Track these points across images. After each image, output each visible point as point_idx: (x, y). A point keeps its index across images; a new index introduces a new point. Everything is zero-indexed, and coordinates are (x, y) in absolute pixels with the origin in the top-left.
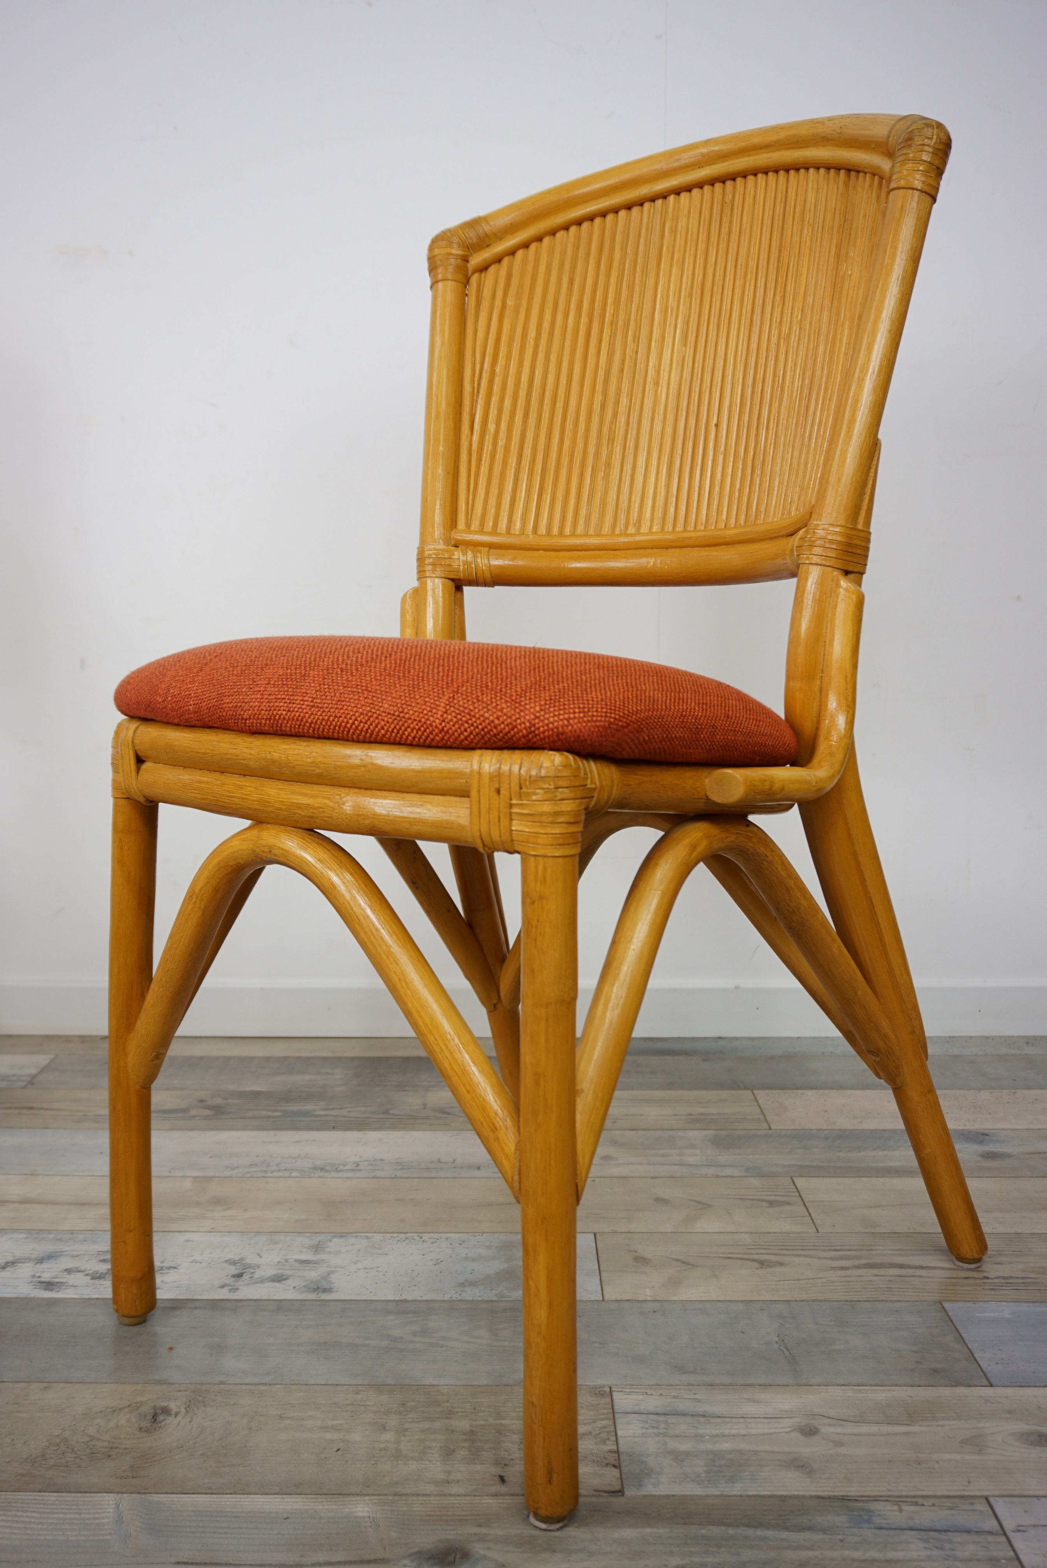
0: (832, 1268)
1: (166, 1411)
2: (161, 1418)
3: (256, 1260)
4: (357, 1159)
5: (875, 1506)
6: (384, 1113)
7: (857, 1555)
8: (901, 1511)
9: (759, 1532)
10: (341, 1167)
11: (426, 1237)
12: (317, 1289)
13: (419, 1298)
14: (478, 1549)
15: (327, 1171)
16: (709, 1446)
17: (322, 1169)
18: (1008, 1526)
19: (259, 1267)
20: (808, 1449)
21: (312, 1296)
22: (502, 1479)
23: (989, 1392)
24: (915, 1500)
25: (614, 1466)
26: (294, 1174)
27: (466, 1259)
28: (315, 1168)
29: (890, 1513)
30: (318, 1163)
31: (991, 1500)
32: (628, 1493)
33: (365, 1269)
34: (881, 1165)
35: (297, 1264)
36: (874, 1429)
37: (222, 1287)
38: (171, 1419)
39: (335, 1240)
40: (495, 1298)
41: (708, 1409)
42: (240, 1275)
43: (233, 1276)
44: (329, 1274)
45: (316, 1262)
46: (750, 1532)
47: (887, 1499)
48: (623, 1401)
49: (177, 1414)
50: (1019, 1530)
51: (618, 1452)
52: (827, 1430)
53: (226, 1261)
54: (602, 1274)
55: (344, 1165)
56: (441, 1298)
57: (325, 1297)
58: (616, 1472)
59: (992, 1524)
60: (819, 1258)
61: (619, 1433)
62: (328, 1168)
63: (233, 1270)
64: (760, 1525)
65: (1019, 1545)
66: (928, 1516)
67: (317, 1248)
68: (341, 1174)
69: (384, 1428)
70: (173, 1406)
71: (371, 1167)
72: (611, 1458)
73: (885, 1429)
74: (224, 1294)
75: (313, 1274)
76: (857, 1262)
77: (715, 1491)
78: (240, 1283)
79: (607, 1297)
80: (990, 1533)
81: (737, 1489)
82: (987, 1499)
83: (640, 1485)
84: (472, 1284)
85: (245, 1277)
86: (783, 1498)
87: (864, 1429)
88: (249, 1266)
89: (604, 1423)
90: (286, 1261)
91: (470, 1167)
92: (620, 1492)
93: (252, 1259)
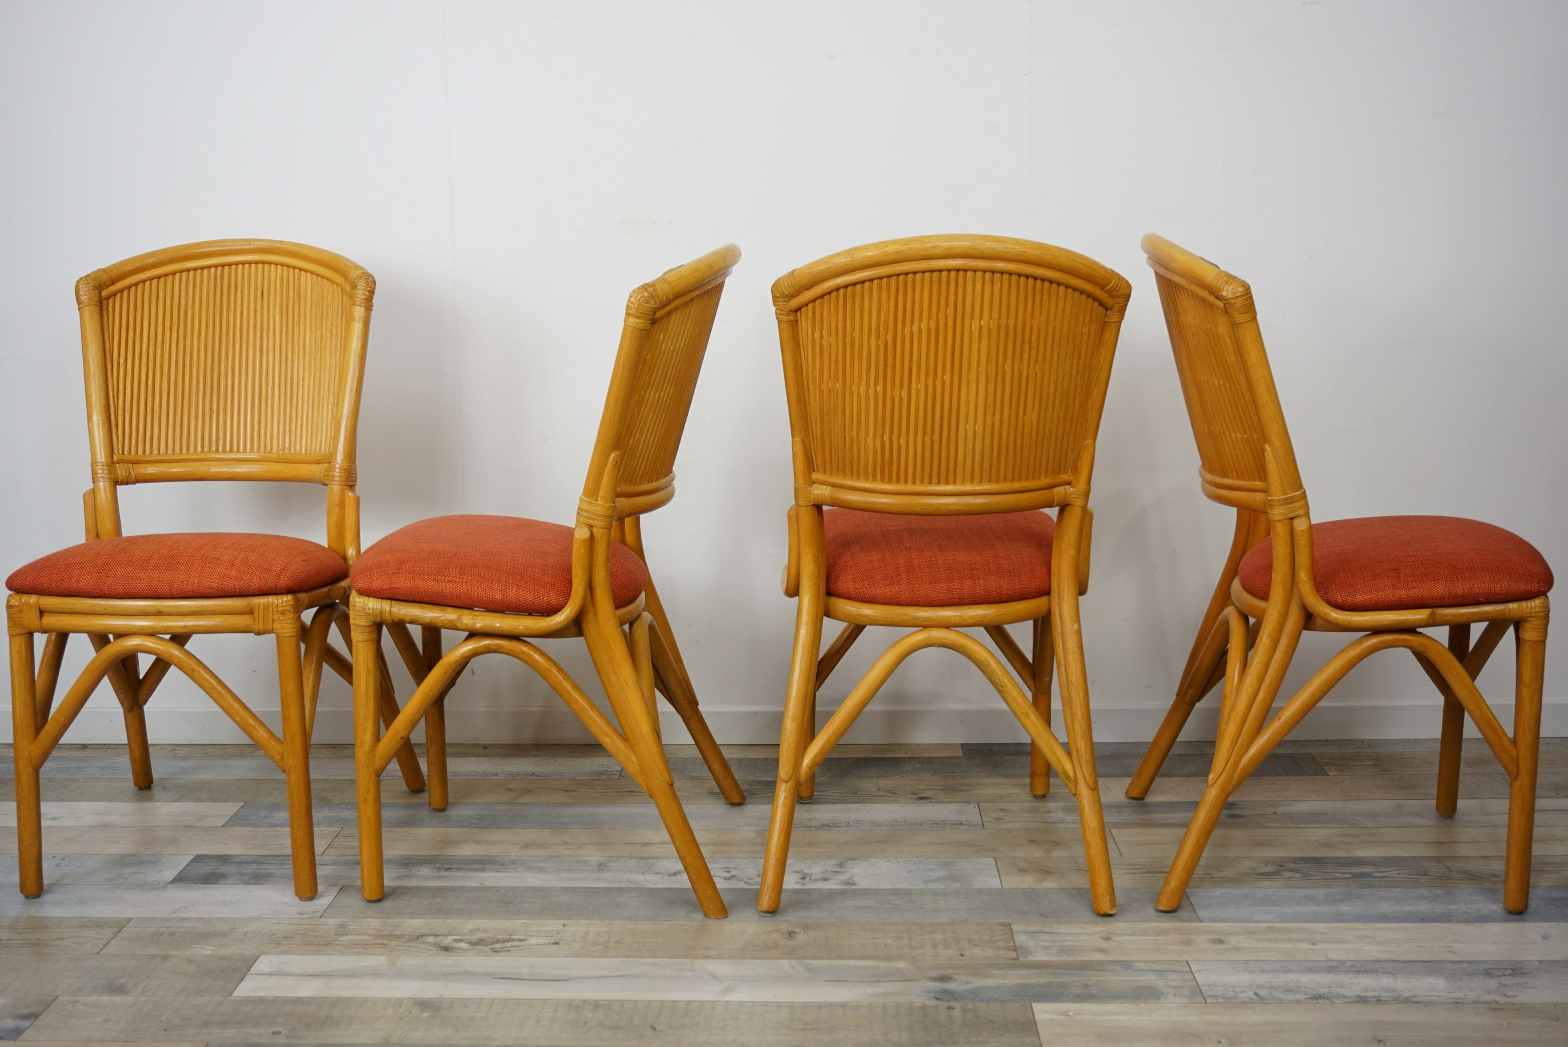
0: (1128, 874)
1: (795, 932)
2: (793, 934)
3: (809, 871)
4: (847, 820)
5: (1134, 964)
6: (855, 793)
7: (1125, 978)
8: (1146, 965)
9: (1081, 972)
10: (839, 825)
11: (899, 860)
12: (848, 884)
13: (904, 888)
14: (956, 977)
15: (831, 827)
16: (1059, 944)
17: (828, 826)
18: (1194, 970)
19: (812, 874)
20: (1104, 945)
21: (847, 887)
22: (962, 955)
23: (1199, 924)
24: (1153, 962)
25: (1014, 951)
26: (812, 829)
27: (924, 870)
28: (824, 825)
29: (1142, 966)
30: (824, 822)
31: (1189, 962)
32: (1022, 959)
33: (871, 875)
34: (1165, 822)
35: (832, 873)
36: (1139, 938)
37: (797, 883)
38: (798, 935)
39: (849, 861)
40: (945, 887)
41: (1058, 931)
42: (804, 878)
43: (801, 878)
44: (852, 877)
45: (842, 872)
46: (1077, 972)
47: (1140, 961)
48: (1015, 928)
49: (800, 933)
50: (1199, 971)
51: (1015, 946)
52: (1115, 938)
53: (794, 872)
54: (1001, 877)
55: (840, 824)
56: (915, 887)
57: (853, 887)
58: (1015, 953)
59: (1188, 969)
60: (1121, 869)
61: (1016, 939)
62: (831, 825)
63: (799, 876)
64: (1082, 969)
65: (1197, 976)
66: (1158, 967)
67: (841, 865)
68: (840, 828)
69: (901, 938)
70: (796, 930)
71: (856, 825)
72: (1012, 948)
73: (1144, 938)
74: (799, 886)
75: (844, 877)
76: (1141, 871)
77: (1062, 959)
78: (805, 882)
79: (1004, 887)
80: (1186, 972)
81: (1072, 958)
82: (1187, 962)
83: (1026, 957)
84: (930, 881)
85: (807, 879)
86: (1092, 961)
87: (1134, 938)
88: (807, 874)
89: (1007, 936)
90: (826, 871)
91: (916, 824)
92: (1018, 959)
93: (807, 871)
